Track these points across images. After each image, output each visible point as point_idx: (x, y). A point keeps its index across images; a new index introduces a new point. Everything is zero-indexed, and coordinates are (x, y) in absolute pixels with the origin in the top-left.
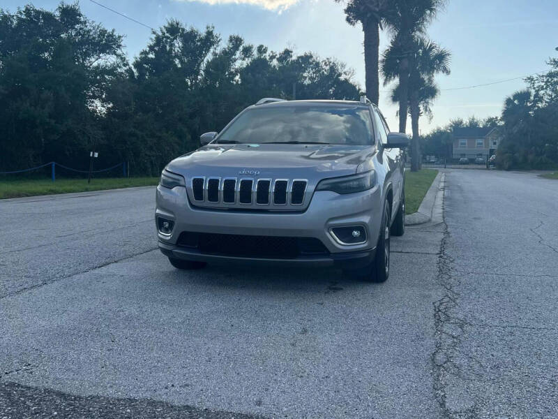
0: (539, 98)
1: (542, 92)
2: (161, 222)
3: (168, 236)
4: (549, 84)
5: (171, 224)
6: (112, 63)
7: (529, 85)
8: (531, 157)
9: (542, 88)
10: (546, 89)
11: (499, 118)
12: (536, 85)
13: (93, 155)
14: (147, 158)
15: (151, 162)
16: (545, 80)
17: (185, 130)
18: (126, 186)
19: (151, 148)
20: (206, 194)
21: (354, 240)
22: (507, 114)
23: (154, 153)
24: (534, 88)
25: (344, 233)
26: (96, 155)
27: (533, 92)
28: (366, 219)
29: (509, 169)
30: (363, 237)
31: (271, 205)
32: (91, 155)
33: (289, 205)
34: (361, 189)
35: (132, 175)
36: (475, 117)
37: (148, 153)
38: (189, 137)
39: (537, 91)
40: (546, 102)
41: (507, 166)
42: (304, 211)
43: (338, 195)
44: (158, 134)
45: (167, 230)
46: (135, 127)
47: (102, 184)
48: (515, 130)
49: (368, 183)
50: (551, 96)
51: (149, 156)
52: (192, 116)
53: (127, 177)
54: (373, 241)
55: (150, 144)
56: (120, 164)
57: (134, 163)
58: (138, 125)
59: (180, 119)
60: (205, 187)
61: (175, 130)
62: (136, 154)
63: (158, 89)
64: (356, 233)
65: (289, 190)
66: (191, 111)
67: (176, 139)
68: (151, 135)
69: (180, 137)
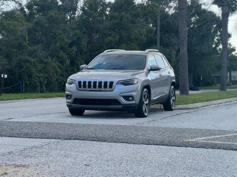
2: (67, 96)
3: (70, 101)
5: (71, 96)
6: (12, 8)
13: (4, 76)
14: (37, 78)
15: (40, 82)
17: (65, 56)
19: (40, 71)
20: (82, 86)
21: (129, 100)
25: (127, 98)
26: (6, 76)
28: (134, 94)
30: (133, 100)
32: (2, 76)
33: (108, 88)
35: (26, 92)
37: (38, 75)
38: (68, 62)
42: (112, 91)
43: (124, 86)
44: (46, 60)
45: (69, 99)
46: (28, 55)
49: (135, 82)
51: (39, 77)
52: (71, 45)
53: (22, 93)
54: (136, 101)
55: (40, 68)
56: (18, 83)
57: (28, 82)
58: (31, 54)
59: (62, 48)
60: (82, 84)
61: (58, 57)
62: (30, 76)
63: (45, 25)
64: (131, 98)
65: (108, 84)
66: (70, 41)
67: (58, 64)
68: (40, 61)
69: (61, 62)
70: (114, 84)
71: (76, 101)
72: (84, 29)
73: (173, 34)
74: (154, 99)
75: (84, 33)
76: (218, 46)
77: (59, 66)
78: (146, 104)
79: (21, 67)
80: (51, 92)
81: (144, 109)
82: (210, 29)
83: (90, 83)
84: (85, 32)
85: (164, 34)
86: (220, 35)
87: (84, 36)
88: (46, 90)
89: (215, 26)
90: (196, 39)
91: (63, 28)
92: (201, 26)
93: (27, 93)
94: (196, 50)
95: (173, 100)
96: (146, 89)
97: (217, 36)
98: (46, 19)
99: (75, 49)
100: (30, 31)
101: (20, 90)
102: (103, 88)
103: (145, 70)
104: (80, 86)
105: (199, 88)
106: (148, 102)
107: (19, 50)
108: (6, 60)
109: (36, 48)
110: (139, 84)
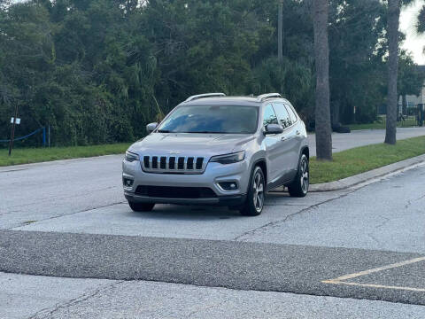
2: (125, 181)
3: (130, 189)
5: (132, 181)
13: (15, 120)
14: (72, 121)
15: (77, 126)
17: (120, 80)
18: (53, 159)
19: (77, 108)
20: (151, 165)
21: (231, 189)
23: (81, 115)
25: (226, 185)
26: (18, 121)
28: (238, 178)
30: (236, 188)
31: (185, 170)
32: (12, 121)
33: (195, 170)
34: (236, 161)
37: (73, 115)
38: (125, 91)
42: (202, 173)
44: (86, 89)
45: (129, 185)
47: (23, 156)
49: (241, 158)
51: (74, 118)
52: (130, 62)
53: (47, 146)
54: (242, 190)
55: (76, 102)
56: (39, 130)
57: (57, 128)
58: (61, 78)
59: (114, 66)
60: (151, 161)
61: (107, 82)
62: (59, 117)
63: (85, 26)
64: (233, 185)
65: (195, 162)
66: (128, 55)
67: (109, 94)
68: (76, 90)
69: (114, 91)
70: (205, 162)
71: (141, 189)
72: (153, 32)
73: (306, 36)
74: (273, 181)
75: (152, 40)
76: (383, 54)
77: (108, 98)
78: (259, 193)
79: (45, 101)
80: (96, 143)
81: (255, 202)
82: (370, 26)
83: (163, 159)
84: (153, 38)
85: (291, 35)
86: (387, 36)
87: (152, 44)
88: (88, 139)
89: (377, 19)
90: (345, 44)
91: (116, 32)
92: (354, 21)
93: (54, 146)
94: (344, 62)
95: (305, 179)
96: (258, 168)
97: (381, 37)
98: (86, 16)
99: (137, 67)
100: (58, 38)
101: (42, 142)
102: (185, 169)
103: (257, 134)
104: (147, 164)
105: (350, 126)
106: (261, 190)
107: (41, 70)
108: (17, 90)
109: (69, 67)
110: (247, 161)
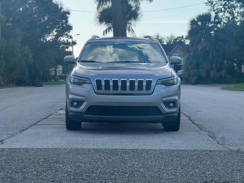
0: (218, 20)
1: (220, 14)
2: (72, 103)
3: (78, 109)
4: (226, 7)
7: (210, 8)
8: (213, 73)
9: (221, 11)
10: (225, 12)
11: (184, 37)
12: (215, 8)
16: (223, 4)
20: (103, 87)
22: (192, 33)
24: (214, 11)
25: (167, 104)
27: (213, 14)
28: (176, 98)
29: (196, 83)
30: (174, 106)
31: (136, 91)
34: (174, 84)
36: (160, 35)
39: (217, 13)
40: (224, 23)
41: (193, 81)
42: (152, 93)
43: (165, 86)
48: (200, 47)
49: (176, 81)
50: (229, 18)
60: (103, 84)
65: (145, 84)
70: (153, 84)
